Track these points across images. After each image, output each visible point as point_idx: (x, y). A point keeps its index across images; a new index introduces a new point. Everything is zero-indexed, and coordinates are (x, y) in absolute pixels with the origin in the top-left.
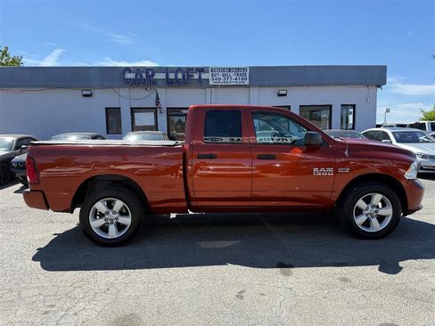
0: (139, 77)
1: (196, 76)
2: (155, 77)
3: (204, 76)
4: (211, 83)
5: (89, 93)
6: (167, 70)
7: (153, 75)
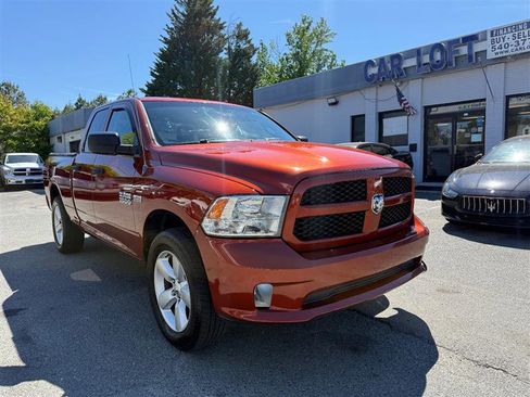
0: (383, 70)
1: (464, 50)
2: (404, 66)
3: (478, 47)
4: (491, 55)
5: (333, 100)
6: (418, 52)
7: (400, 64)
